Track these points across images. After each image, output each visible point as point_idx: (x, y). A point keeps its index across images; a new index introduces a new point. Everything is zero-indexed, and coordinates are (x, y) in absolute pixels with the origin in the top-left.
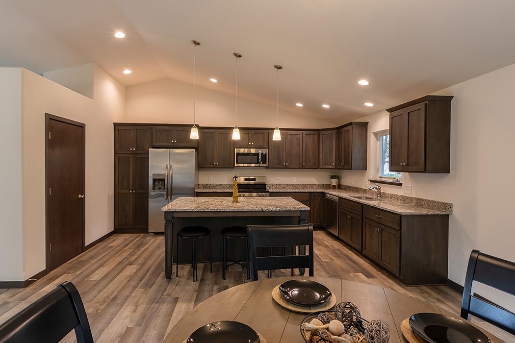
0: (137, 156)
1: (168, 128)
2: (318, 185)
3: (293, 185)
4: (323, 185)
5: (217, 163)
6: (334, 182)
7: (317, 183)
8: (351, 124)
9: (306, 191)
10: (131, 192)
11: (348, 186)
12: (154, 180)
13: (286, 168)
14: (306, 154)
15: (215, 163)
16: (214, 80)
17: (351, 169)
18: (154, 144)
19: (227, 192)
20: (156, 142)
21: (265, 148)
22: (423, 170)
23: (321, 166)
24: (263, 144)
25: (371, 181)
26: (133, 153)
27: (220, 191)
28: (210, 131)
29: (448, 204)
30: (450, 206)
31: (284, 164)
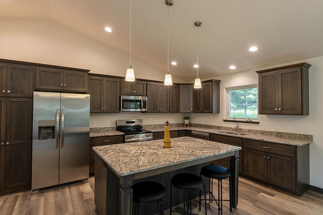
0: (12, 99)
1: (55, 70)
2: (176, 124)
3: (160, 125)
4: (179, 124)
5: (105, 109)
6: (187, 122)
7: (175, 123)
8: (211, 81)
9: (177, 130)
10: (3, 144)
11: (198, 124)
12: (40, 128)
13: (159, 112)
14: (172, 102)
15: (103, 109)
16: (108, 29)
17: (212, 113)
18: (38, 86)
19: (118, 135)
20: (40, 85)
21: (144, 96)
22: (301, 114)
23: (181, 111)
24: (142, 93)
25: (225, 121)
26: (7, 96)
27: (112, 135)
28: (98, 78)
29: (310, 135)
30: (312, 137)
31: (158, 109)
